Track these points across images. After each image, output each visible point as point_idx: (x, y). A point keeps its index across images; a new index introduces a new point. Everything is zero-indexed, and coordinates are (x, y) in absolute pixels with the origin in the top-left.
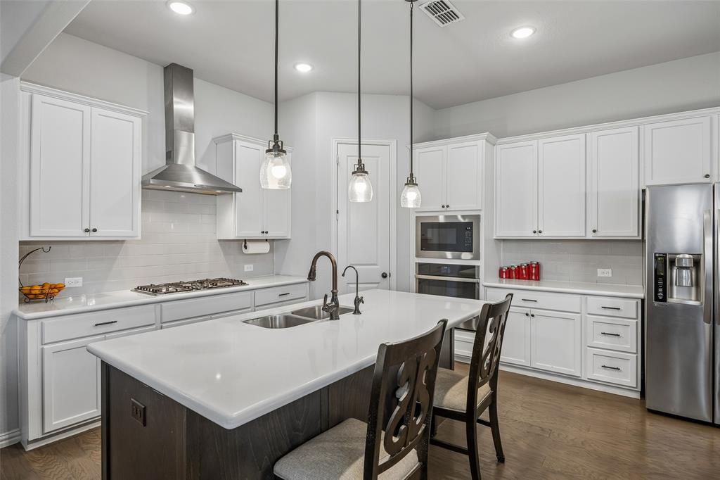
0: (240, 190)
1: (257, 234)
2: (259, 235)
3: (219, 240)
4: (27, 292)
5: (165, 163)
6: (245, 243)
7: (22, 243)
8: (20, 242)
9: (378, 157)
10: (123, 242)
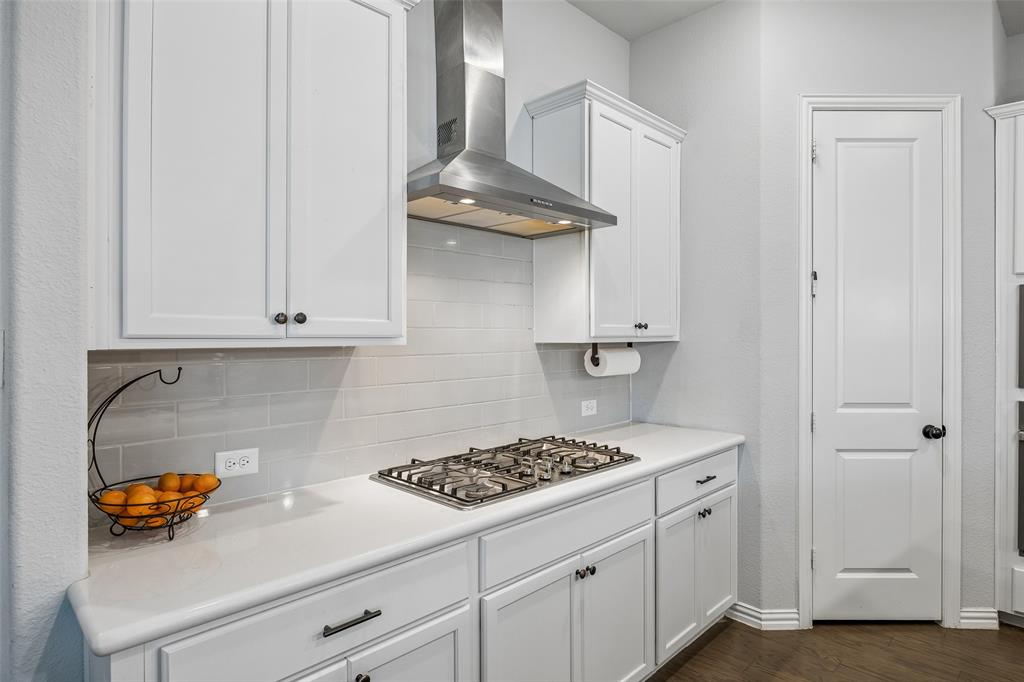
0: (612, 220)
1: (625, 331)
2: (628, 332)
3: (539, 345)
4: (117, 510)
5: (435, 156)
6: (595, 351)
7: (95, 357)
8: (89, 352)
9: (913, 140)
10: (349, 350)
